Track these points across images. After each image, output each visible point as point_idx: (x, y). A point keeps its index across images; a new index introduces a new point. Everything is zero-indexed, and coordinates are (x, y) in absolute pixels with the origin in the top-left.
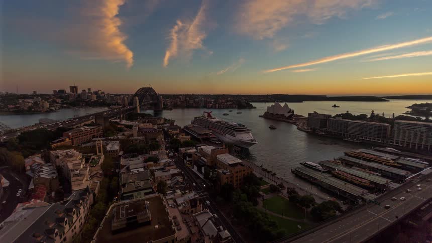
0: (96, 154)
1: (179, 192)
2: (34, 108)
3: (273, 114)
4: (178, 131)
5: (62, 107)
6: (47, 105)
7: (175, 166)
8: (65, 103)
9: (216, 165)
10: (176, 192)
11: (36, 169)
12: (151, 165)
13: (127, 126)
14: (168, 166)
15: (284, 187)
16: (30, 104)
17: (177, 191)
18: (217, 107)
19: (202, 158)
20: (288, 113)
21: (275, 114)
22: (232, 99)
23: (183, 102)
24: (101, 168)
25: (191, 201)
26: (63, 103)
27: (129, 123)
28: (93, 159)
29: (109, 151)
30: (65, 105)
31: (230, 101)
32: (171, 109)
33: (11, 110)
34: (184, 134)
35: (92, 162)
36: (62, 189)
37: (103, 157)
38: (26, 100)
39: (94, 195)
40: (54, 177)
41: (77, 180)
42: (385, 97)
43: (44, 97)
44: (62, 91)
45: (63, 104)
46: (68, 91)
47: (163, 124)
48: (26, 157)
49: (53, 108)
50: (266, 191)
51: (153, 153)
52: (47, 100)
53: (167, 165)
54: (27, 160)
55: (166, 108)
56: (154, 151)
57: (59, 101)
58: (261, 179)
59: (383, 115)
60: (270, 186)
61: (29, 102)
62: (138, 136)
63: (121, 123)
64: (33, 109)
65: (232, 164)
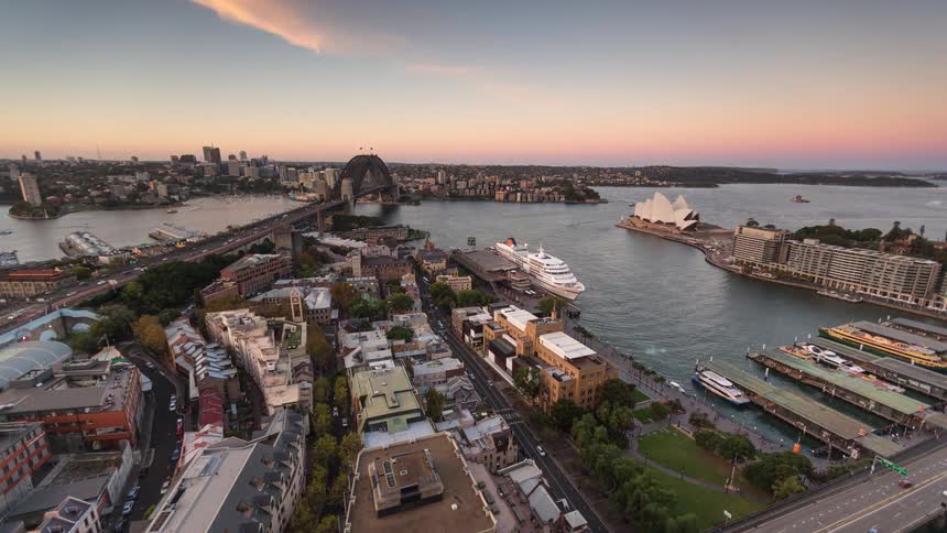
0: (290, 319)
1: (468, 416)
2: (140, 198)
3: (648, 221)
4: (443, 265)
5: (193, 195)
6: (162, 190)
7: (450, 352)
8: (199, 185)
9: (536, 354)
10: (465, 417)
11: (194, 355)
12: (400, 346)
13: (336, 250)
14: (437, 352)
15: (681, 408)
16: (130, 187)
17: (464, 412)
18: (519, 199)
19: (505, 336)
20: (686, 219)
21: (654, 220)
22: (552, 178)
23: (443, 185)
24: (307, 352)
25: (497, 437)
26: (193, 184)
27: (338, 242)
28: (288, 331)
29: (313, 311)
30: (198, 190)
31: (547, 184)
32: (417, 203)
33: (97, 200)
34: (456, 270)
35: (286, 337)
36: (244, 397)
37: (304, 325)
38: (120, 178)
39: (310, 414)
40: (232, 376)
41: (274, 384)
42: (926, 175)
43: (153, 168)
44: (189, 159)
45: (192, 187)
46: (200, 156)
47: (406, 241)
48: (165, 324)
49: (176, 197)
50: (642, 416)
51: (401, 318)
52: (160, 178)
53: (434, 348)
54: (168, 332)
55: (406, 199)
56: (400, 313)
57: (185, 179)
58: (632, 387)
59: (922, 230)
60: (653, 404)
61: (128, 184)
62: (363, 274)
63: (322, 241)
64: (138, 200)
65: (574, 359)
